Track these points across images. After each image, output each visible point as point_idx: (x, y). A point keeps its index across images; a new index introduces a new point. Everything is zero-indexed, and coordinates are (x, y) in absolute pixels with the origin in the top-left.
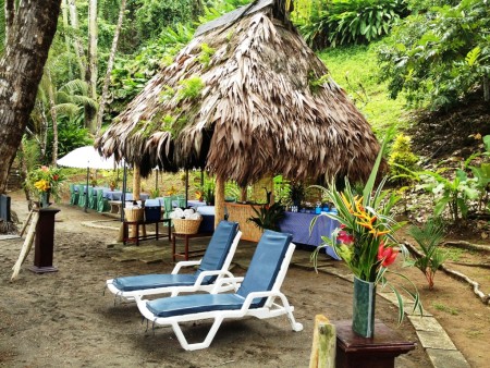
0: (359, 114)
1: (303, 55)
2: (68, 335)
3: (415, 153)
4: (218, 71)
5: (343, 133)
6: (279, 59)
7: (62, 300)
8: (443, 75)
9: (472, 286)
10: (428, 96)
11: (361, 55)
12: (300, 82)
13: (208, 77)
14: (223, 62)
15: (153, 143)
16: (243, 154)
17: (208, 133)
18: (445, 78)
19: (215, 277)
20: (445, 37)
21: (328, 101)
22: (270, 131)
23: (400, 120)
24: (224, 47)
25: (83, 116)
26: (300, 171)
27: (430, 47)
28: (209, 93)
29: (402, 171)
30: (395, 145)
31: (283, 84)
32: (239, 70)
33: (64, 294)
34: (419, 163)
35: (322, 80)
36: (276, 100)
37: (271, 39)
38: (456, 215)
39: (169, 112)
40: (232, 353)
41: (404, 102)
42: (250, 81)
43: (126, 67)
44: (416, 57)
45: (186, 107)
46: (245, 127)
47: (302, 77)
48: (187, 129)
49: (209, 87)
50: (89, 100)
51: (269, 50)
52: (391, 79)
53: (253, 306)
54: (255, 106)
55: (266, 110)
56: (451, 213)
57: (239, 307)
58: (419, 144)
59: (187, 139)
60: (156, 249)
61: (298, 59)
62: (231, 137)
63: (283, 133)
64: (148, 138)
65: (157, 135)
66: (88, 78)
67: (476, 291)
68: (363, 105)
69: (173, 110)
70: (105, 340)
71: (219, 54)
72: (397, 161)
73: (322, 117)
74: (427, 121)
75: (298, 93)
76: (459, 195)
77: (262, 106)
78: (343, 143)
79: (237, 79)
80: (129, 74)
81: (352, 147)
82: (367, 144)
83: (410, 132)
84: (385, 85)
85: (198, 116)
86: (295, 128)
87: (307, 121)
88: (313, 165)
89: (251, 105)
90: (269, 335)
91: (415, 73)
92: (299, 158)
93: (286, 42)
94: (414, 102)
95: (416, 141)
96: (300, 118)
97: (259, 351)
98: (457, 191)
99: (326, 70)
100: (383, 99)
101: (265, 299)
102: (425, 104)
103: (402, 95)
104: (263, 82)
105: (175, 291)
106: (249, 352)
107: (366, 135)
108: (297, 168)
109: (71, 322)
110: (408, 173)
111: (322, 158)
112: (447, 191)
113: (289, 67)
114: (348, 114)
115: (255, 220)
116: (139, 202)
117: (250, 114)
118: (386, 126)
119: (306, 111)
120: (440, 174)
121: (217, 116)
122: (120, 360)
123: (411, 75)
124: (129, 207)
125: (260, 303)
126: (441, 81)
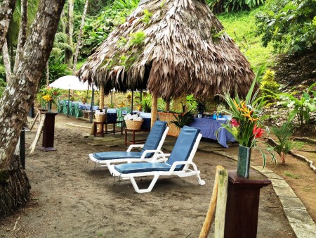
0: (243, 56)
1: (209, 18)
2: (69, 184)
3: (278, 82)
4: (155, 27)
5: (232, 68)
6: (193, 20)
7: (62, 165)
8: (298, 32)
9: (309, 163)
10: (288, 45)
11: (245, 18)
12: (206, 35)
13: (148, 31)
14: (157, 22)
15: (113, 73)
16: (169, 80)
17: (148, 67)
18: (299, 33)
19: (153, 154)
20: (300, 7)
21: (223, 47)
22: (186, 66)
23: (269, 61)
24: (159, 12)
25: (64, 56)
26: (204, 92)
27: (290, 13)
28: (149, 42)
29: (269, 93)
30: (265, 77)
31: (195, 36)
32: (168, 27)
33: (63, 162)
34: (280, 88)
35: (220, 34)
36: (191, 46)
37: (188, 7)
38: (302, 121)
39: (124, 54)
40: (164, 195)
41: (272, 49)
42: (175, 34)
43: (91, 25)
44: (281, 20)
45: (134, 51)
46: (171, 63)
47: (207, 32)
48: (135, 65)
49: (149, 38)
50: (68, 46)
51: (187, 14)
52: (264, 34)
53: (176, 170)
54: (178, 50)
55: (184, 53)
56: (299, 120)
57: (168, 170)
58: (280, 77)
59: (135, 71)
60: (114, 139)
61: (205, 20)
62: (162, 70)
63: (194, 67)
64: (110, 70)
65: (116, 68)
66: (67, 31)
67: (311, 166)
68: (245, 50)
69: (126, 52)
70: (91, 187)
71: (155, 16)
72: (265, 87)
73: (219, 57)
74: (286, 61)
75: (205, 42)
76: (304, 109)
77: (182, 51)
78: (232, 74)
79: (167, 33)
80: (93, 30)
81: (237, 77)
82: (247, 75)
83: (274, 68)
84: (259, 38)
85: (142, 56)
86: (202, 64)
87: (210, 60)
88: (213, 88)
89: (175, 50)
90: (186, 187)
91: (280, 30)
92: (204, 84)
93: (198, 9)
94: (278, 49)
95: (278, 75)
96: (206, 58)
97: (180, 194)
98: (303, 106)
99: (223, 27)
100: (258, 47)
101: (183, 166)
102: (285, 50)
103: (271, 44)
104: (183, 35)
105: (129, 161)
106: (174, 195)
107: (247, 69)
108: (203, 89)
109: (70, 177)
110: (272, 95)
111: (219, 83)
112: (297, 106)
113: (199, 26)
114: (236, 56)
115: (175, 122)
116: (104, 110)
117: (175, 56)
118: (260, 64)
119: (209, 53)
120: (293, 96)
121: (154, 56)
122: (101, 197)
123: (277, 32)
124: (98, 113)
125: (180, 168)
126: (296, 35)
